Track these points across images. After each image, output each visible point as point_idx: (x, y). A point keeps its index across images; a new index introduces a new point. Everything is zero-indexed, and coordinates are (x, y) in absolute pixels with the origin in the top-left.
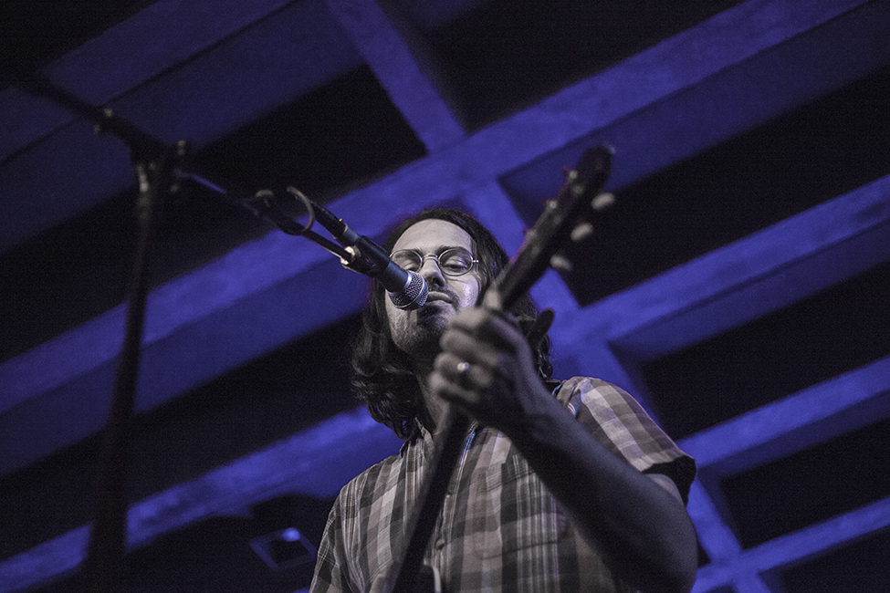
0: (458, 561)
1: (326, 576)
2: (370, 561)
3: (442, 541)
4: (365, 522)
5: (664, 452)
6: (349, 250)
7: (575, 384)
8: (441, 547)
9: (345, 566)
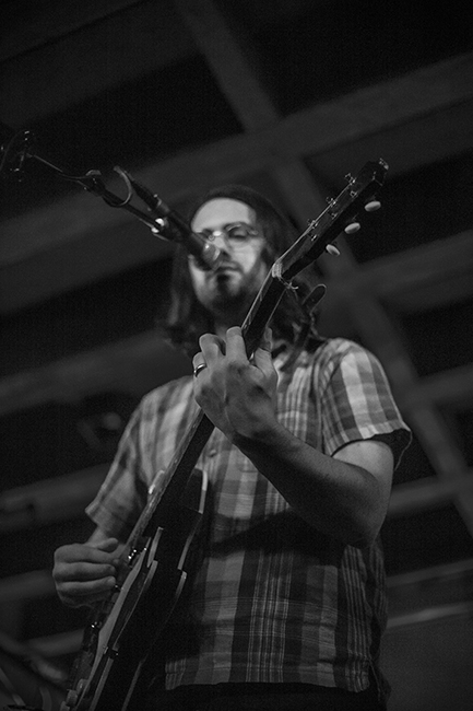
0: (223, 468)
1: (123, 464)
2: (158, 457)
3: (213, 451)
4: (159, 425)
5: (387, 423)
6: (160, 221)
7: (338, 346)
8: (212, 456)
9: (139, 458)
